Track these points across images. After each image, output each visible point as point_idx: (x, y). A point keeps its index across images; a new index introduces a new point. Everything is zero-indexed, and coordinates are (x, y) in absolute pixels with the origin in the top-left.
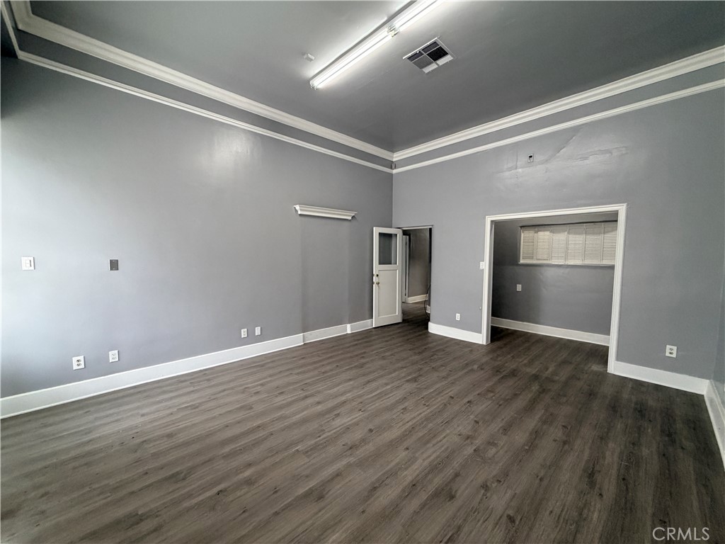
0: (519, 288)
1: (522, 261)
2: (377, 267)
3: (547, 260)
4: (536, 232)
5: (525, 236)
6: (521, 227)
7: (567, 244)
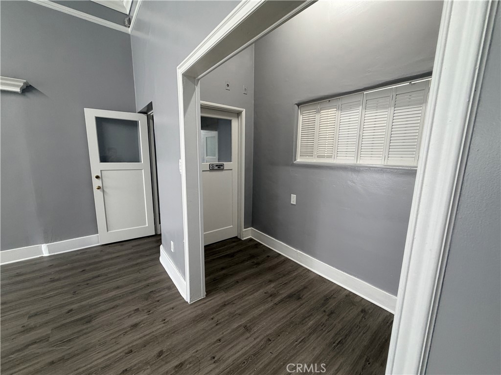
0: (293, 199)
1: (299, 160)
2: (96, 166)
3: (330, 157)
4: (318, 112)
5: (303, 118)
6: (298, 105)
7: (361, 128)
